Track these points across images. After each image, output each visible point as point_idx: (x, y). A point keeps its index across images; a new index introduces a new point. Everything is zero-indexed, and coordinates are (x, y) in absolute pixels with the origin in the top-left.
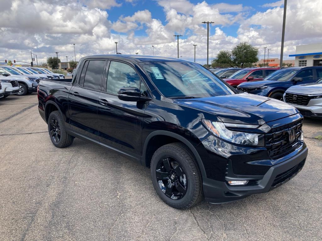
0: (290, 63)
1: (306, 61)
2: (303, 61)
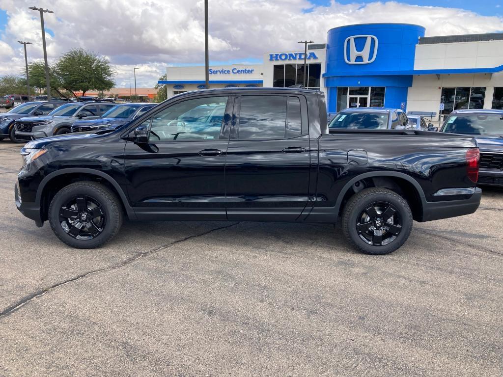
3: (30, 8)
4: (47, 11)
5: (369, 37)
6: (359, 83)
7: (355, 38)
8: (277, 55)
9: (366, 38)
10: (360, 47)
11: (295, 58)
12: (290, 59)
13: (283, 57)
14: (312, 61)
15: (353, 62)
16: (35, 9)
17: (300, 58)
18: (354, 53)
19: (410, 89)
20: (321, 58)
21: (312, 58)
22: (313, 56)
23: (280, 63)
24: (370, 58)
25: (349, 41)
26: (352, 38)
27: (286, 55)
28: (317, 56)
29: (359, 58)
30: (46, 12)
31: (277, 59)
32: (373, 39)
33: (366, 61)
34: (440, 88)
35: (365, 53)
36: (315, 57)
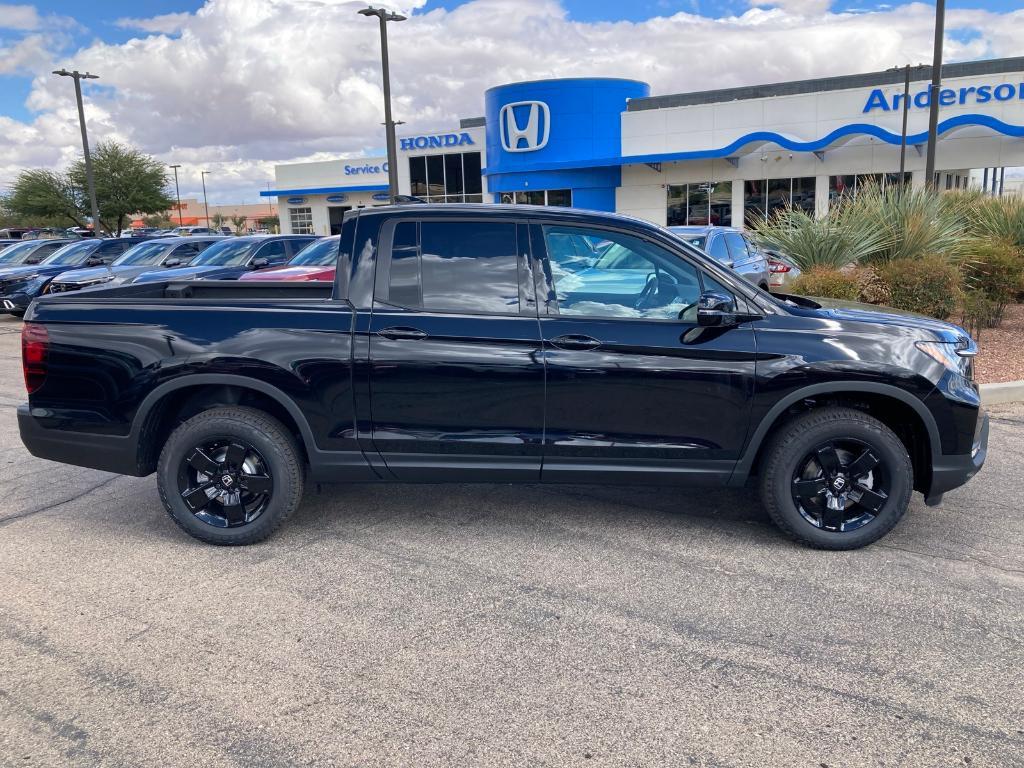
0: (240, 215)
1: (309, 210)
2: (302, 210)
3: (54, 73)
4: (88, 76)
5: (535, 104)
6: (527, 184)
7: (514, 108)
8: (411, 140)
9: (530, 105)
10: (522, 124)
11: (439, 145)
12: (432, 146)
13: (422, 143)
14: (465, 149)
15: (513, 148)
16: (63, 73)
17: (448, 144)
18: (515, 133)
19: (619, 191)
20: (479, 143)
21: (465, 143)
22: (466, 138)
23: (417, 153)
24: (540, 141)
25: (506, 111)
26: (509, 107)
27: (425, 139)
28: (473, 139)
29: (522, 142)
30: (84, 77)
31: (412, 148)
32: (541, 109)
33: (533, 146)
34: (663, 186)
35: (531, 132)
36: (470, 142)
